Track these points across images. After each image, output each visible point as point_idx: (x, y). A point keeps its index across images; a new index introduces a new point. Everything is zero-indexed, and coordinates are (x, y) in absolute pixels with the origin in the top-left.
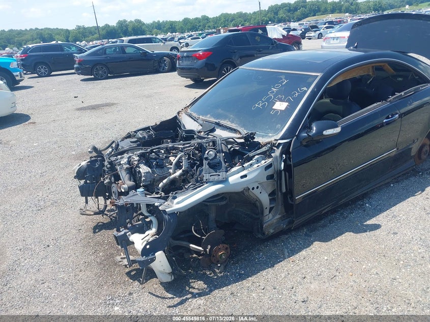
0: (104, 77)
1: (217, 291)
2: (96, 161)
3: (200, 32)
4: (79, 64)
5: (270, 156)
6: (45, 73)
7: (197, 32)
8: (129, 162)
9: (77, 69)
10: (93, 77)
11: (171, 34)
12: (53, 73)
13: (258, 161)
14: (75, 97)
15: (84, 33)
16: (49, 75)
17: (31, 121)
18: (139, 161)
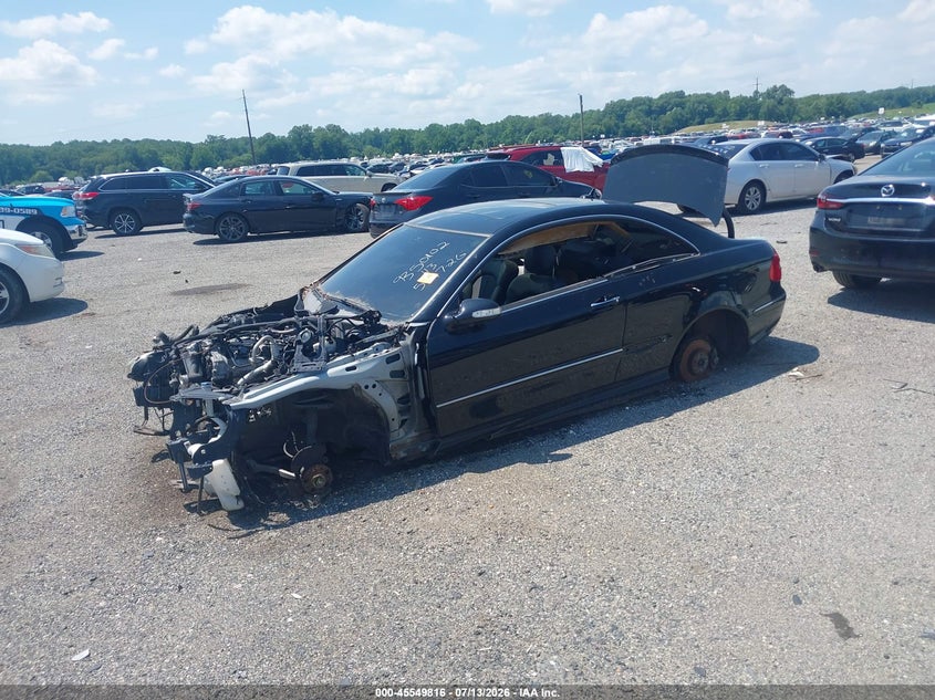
0: (239, 237)
1: (300, 524)
2: (163, 354)
3: (461, 154)
4: (192, 212)
5: (397, 345)
6: (128, 229)
7: (455, 154)
8: (197, 348)
9: (189, 222)
10: (217, 237)
11: (400, 157)
12: (145, 229)
13: (377, 350)
14: (176, 273)
15: (220, 151)
16: (137, 233)
17: (88, 311)
18: (211, 346)
